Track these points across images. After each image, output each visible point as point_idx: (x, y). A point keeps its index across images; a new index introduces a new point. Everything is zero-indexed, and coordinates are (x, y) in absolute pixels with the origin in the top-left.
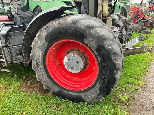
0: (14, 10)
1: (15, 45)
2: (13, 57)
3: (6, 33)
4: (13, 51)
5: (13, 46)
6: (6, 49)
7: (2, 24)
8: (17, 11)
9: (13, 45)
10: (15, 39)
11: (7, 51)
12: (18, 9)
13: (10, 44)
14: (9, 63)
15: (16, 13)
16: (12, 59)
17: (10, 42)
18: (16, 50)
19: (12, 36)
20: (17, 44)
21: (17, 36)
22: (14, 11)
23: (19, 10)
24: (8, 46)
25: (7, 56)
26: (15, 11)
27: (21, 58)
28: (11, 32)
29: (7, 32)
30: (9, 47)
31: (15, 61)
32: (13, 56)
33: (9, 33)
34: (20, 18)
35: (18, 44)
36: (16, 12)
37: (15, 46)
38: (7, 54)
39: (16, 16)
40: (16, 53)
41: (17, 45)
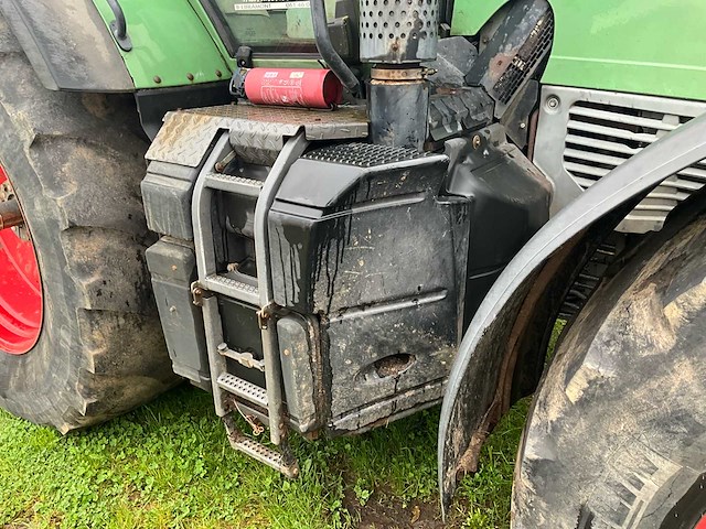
0: (391, 25)
1: (362, 307)
2: (336, 389)
3: (318, 215)
4: (344, 346)
5: (345, 309)
6: (296, 337)
7: (286, 139)
8: (413, 33)
9: (345, 304)
10: (368, 263)
11: (302, 346)
12: (421, 16)
13: (330, 296)
14: (303, 427)
15: (402, 50)
16: (323, 400)
17: (331, 285)
18: (365, 337)
19: (353, 237)
20: (375, 298)
21: (389, 238)
22: (386, 36)
23: (424, 28)
24: (316, 311)
25: (299, 383)
26: (397, 34)
27: (383, 392)
28: (355, 210)
29: (326, 210)
30: (318, 317)
31: (342, 415)
32: (339, 378)
33: (342, 214)
34: (420, 95)
35: (382, 296)
36: (403, 44)
37: (360, 313)
38: (300, 369)
39: (397, 74)
40: (357, 357)
41: (371, 304)
